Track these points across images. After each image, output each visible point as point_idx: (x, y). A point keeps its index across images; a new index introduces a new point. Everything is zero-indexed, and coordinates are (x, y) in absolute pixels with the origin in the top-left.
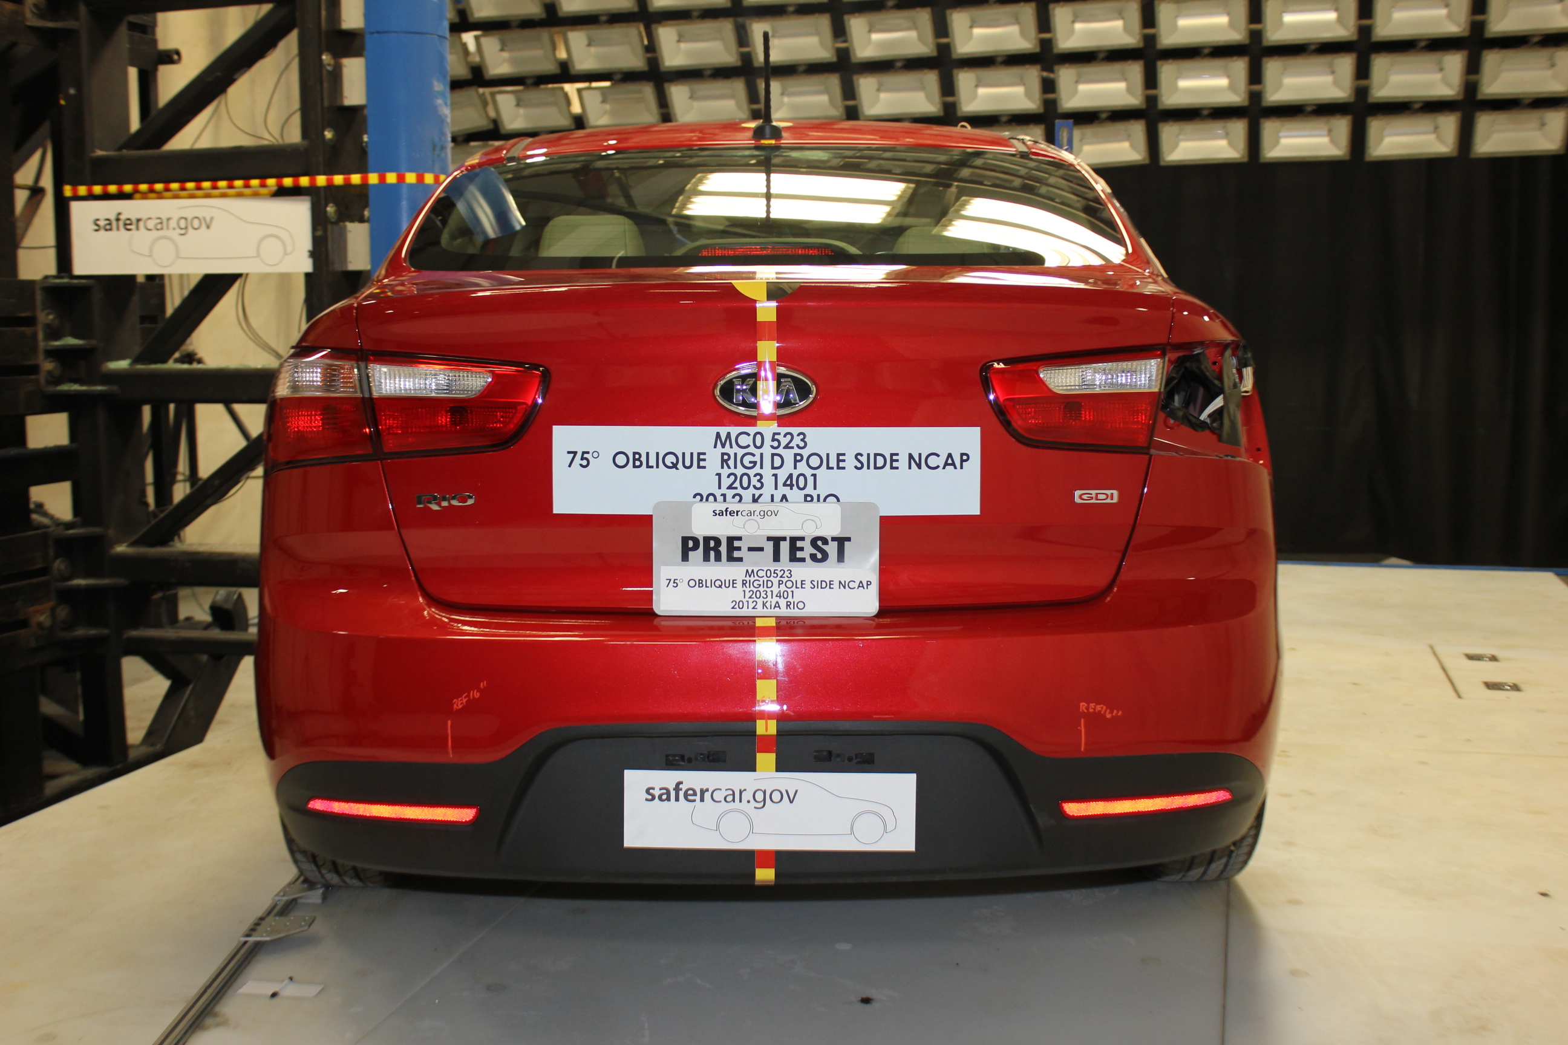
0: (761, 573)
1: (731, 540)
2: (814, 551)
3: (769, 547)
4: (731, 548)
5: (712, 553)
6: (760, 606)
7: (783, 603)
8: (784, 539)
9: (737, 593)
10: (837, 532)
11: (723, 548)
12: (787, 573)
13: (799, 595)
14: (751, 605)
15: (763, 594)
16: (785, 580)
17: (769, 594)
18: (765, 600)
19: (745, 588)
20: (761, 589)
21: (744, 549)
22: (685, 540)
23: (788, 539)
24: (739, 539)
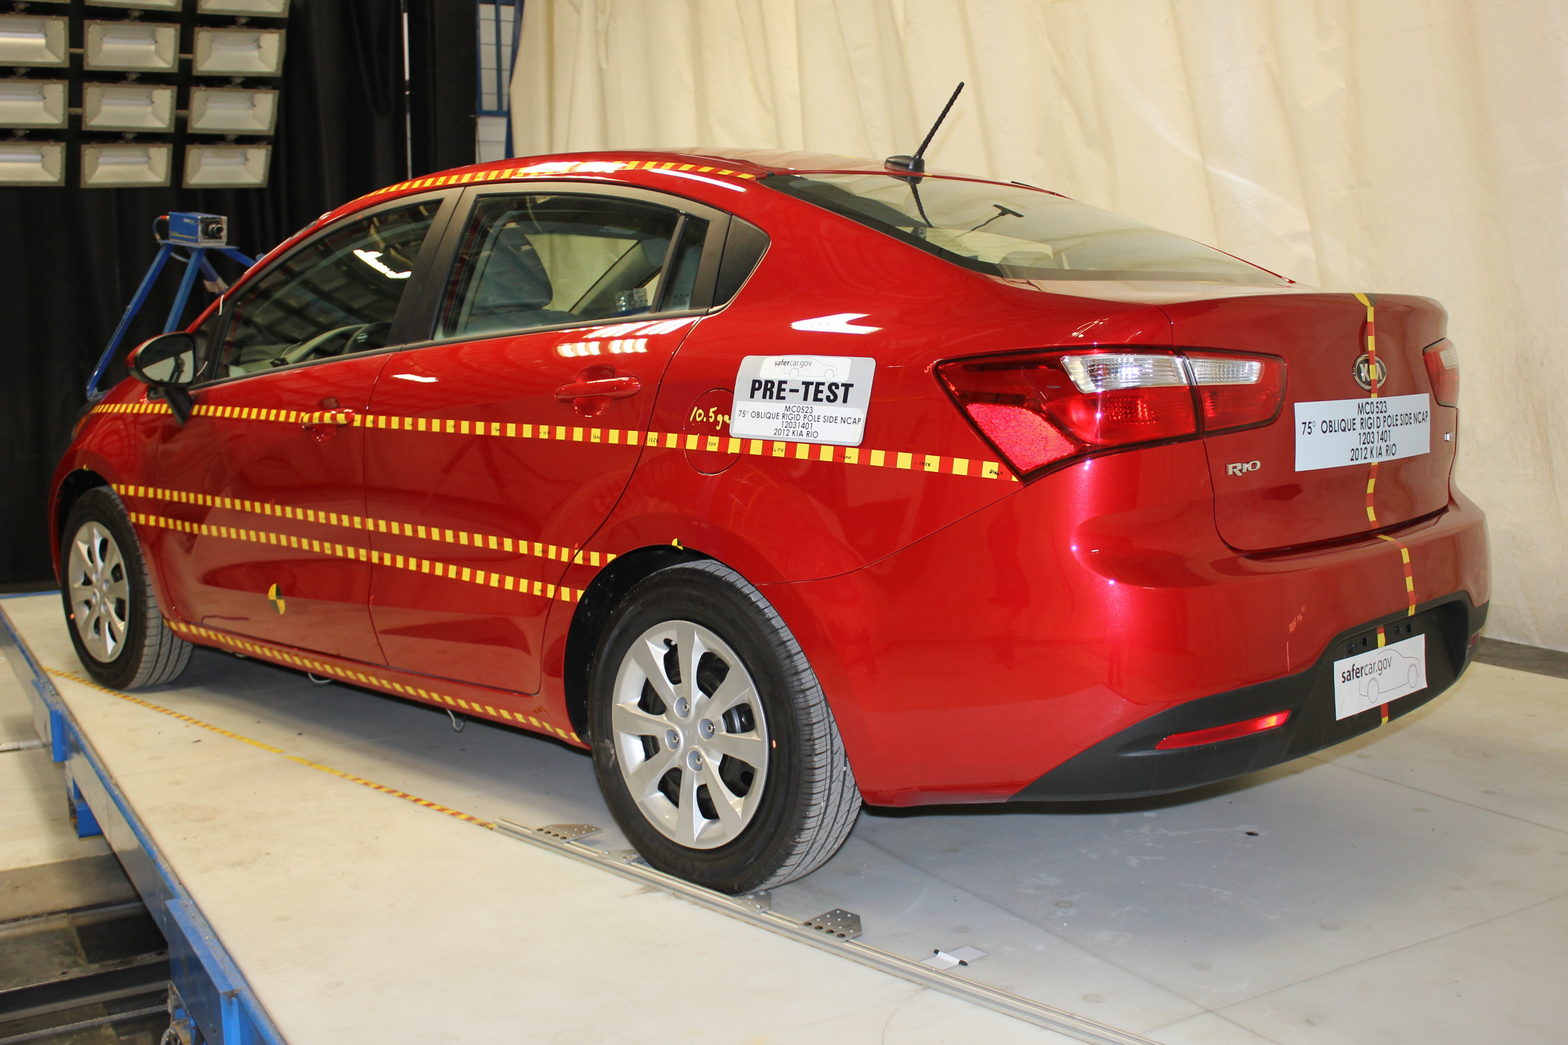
0: (795, 409)
1: (781, 383)
2: (829, 394)
3: (802, 389)
4: (780, 390)
5: (768, 392)
6: (790, 434)
7: (805, 432)
8: (812, 383)
9: (778, 423)
10: (845, 381)
11: (775, 390)
12: (810, 410)
14: (786, 433)
15: (794, 424)
16: (808, 415)
17: (797, 425)
18: (794, 429)
19: (783, 420)
20: (793, 421)
21: (787, 390)
22: (754, 382)
23: (815, 384)
24: (785, 382)
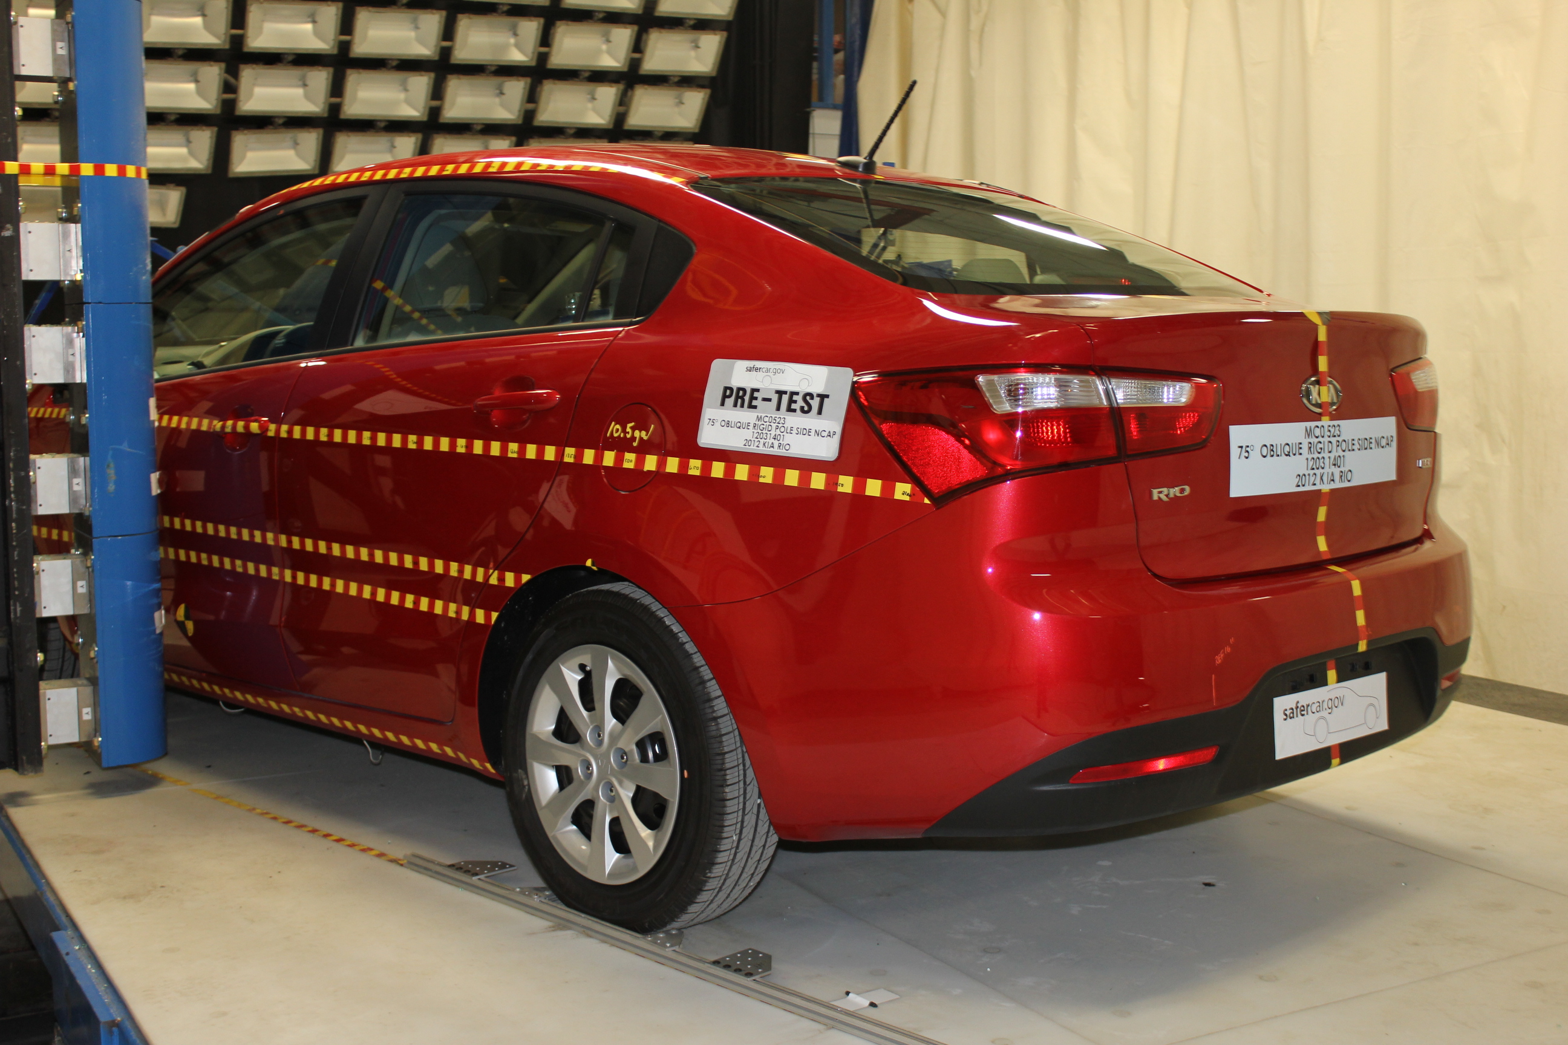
0: (766, 419)
1: (754, 390)
2: (804, 404)
3: (775, 398)
4: (753, 398)
5: (739, 401)
6: (761, 445)
7: (776, 443)
8: (785, 393)
9: (748, 434)
10: (821, 391)
11: (747, 398)
12: (782, 421)
13: (788, 439)
14: (757, 444)
15: (765, 435)
16: (780, 425)
17: (769, 436)
18: (765, 441)
19: (754, 430)
20: (764, 432)
21: (760, 399)
22: (726, 388)
23: (788, 393)
24: (758, 390)
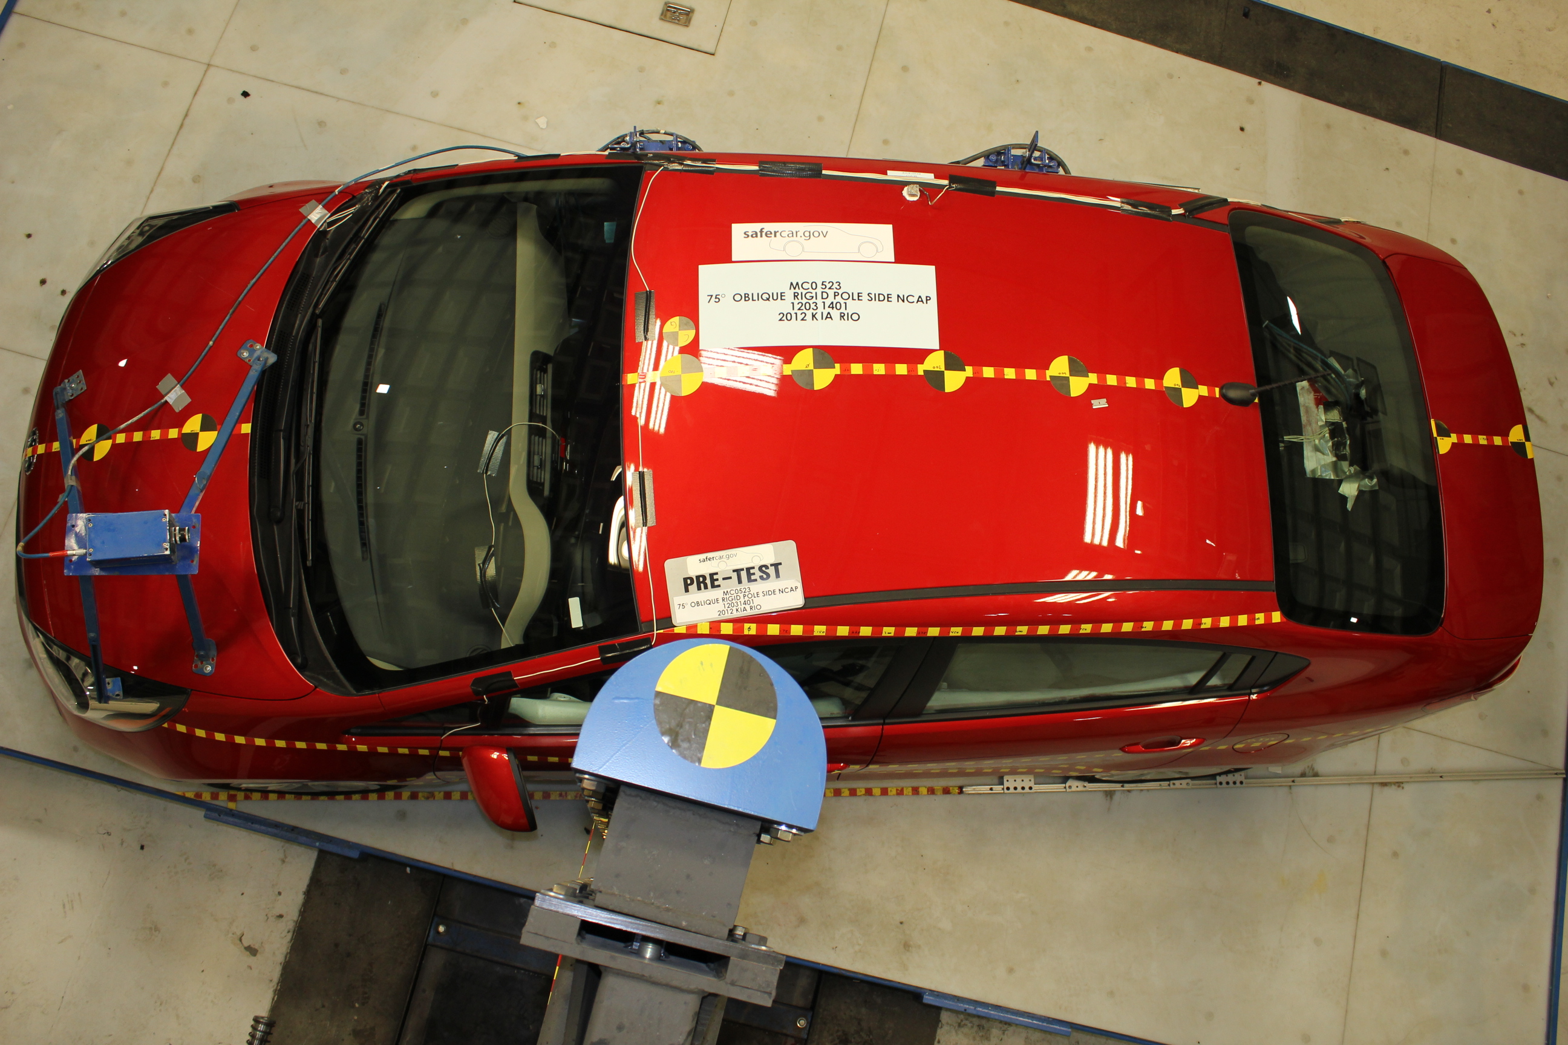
0: (732, 592)
1: (711, 575)
2: (761, 574)
3: (735, 575)
4: (713, 580)
6: (735, 611)
7: (748, 607)
8: (743, 570)
9: (720, 606)
10: (773, 561)
12: (747, 590)
13: (757, 601)
14: (730, 612)
15: (735, 604)
16: (747, 594)
17: (739, 603)
18: (737, 607)
19: (724, 603)
20: (734, 601)
21: (720, 579)
22: (685, 580)
24: (715, 574)
